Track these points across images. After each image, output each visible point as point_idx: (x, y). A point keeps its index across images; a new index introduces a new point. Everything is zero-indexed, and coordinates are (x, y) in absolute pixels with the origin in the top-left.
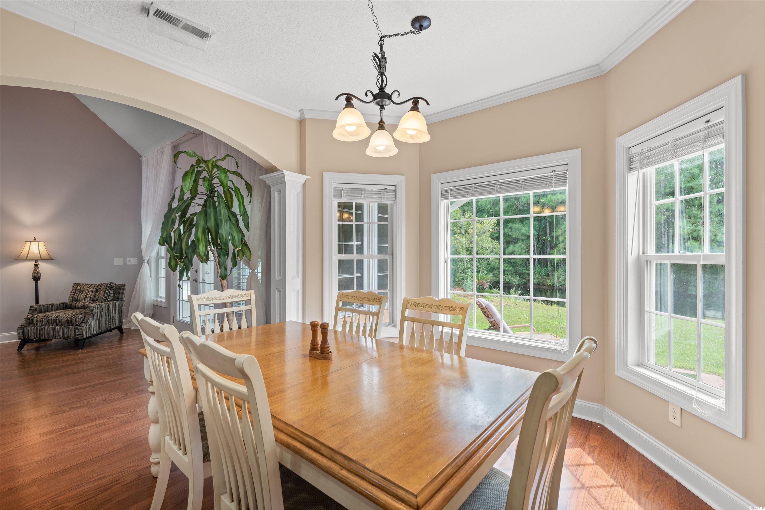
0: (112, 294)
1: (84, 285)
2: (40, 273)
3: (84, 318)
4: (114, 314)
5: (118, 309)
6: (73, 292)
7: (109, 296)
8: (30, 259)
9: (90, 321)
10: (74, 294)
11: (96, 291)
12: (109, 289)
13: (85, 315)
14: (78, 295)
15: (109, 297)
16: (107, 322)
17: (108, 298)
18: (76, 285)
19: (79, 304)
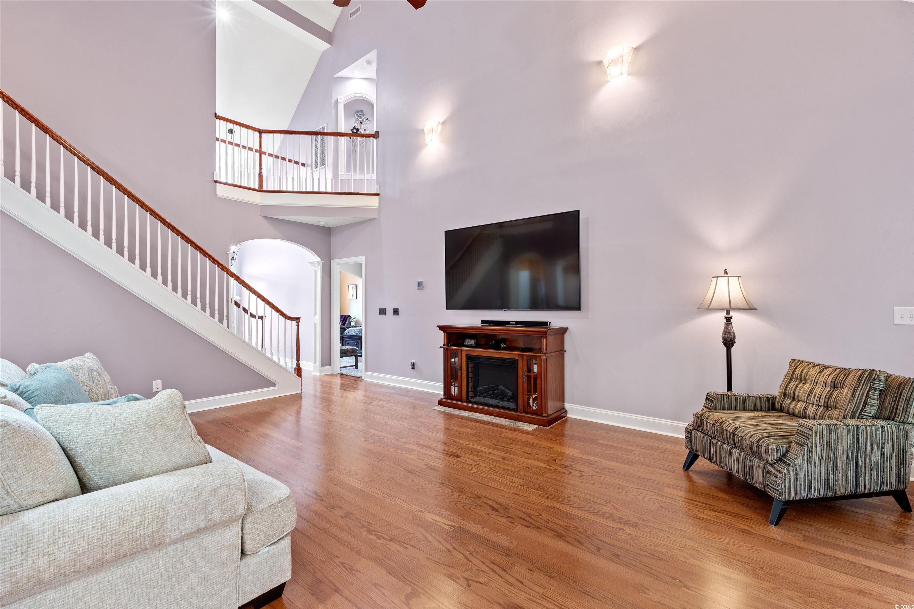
0: (876, 402)
1: (809, 367)
2: (734, 333)
3: (787, 451)
4: (875, 457)
5: (893, 445)
6: (787, 378)
7: (865, 403)
8: (718, 308)
9: (800, 462)
10: (789, 384)
11: (834, 386)
12: (867, 384)
13: (790, 442)
14: (796, 387)
15: (864, 407)
16: (852, 474)
17: (862, 410)
18: (795, 363)
19: (796, 405)
